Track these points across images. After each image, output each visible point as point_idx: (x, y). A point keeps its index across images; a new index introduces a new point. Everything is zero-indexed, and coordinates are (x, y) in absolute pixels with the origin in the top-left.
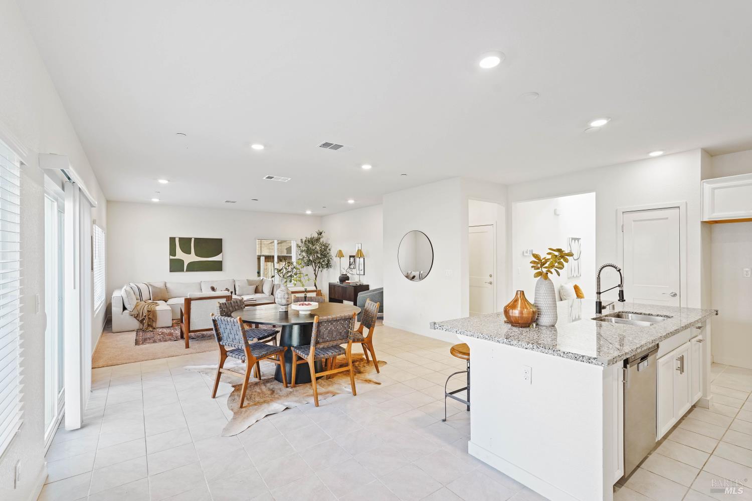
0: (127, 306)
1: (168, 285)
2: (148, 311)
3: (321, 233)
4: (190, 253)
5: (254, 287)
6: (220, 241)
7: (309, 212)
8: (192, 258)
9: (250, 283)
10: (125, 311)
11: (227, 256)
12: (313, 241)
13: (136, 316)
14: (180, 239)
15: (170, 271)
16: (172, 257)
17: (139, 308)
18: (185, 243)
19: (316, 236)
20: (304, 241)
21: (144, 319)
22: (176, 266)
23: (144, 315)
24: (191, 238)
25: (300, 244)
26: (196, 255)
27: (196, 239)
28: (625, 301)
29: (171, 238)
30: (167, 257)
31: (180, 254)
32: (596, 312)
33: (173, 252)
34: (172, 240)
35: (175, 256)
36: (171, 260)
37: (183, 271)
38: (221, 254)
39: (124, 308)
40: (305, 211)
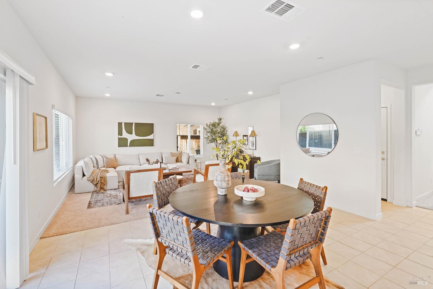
0: (85, 174)
1: (116, 156)
2: (101, 177)
3: (221, 119)
4: (132, 134)
5: (175, 158)
6: (152, 125)
7: (213, 104)
8: (133, 137)
9: (172, 155)
10: (85, 177)
11: (157, 136)
12: (214, 125)
13: (92, 180)
14: (125, 123)
15: (119, 147)
16: (120, 137)
17: (94, 175)
18: (129, 126)
19: (217, 121)
20: (208, 125)
21: (97, 183)
22: (122, 143)
23: (98, 180)
24: (133, 123)
25: (206, 127)
26: (136, 135)
27: (136, 124)
29: (119, 123)
30: (116, 137)
31: (125, 135)
33: (120, 133)
34: (120, 124)
35: (122, 135)
37: (127, 146)
38: (153, 134)
39: (84, 175)
40: (211, 103)
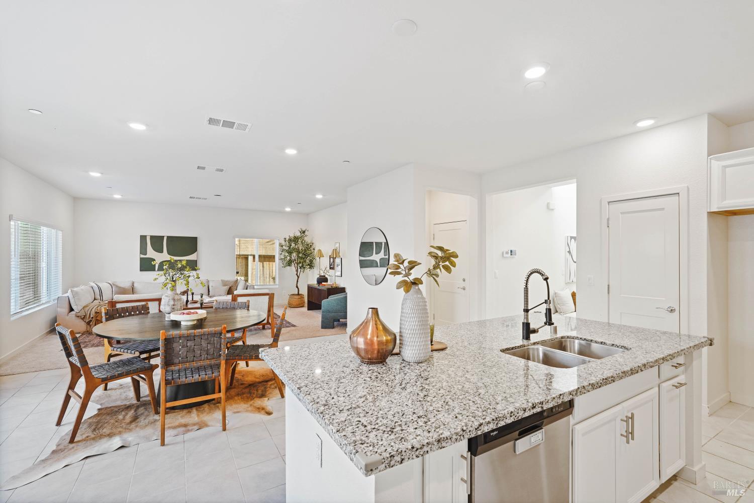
0: (74, 307)
1: (135, 285)
2: (96, 313)
3: (304, 232)
4: (162, 252)
5: (227, 288)
6: (195, 239)
7: (288, 209)
8: (165, 256)
9: (224, 283)
10: (73, 313)
11: (203, 255)
12: (295, 239)
13: (82, 317)
14: (152, 237)
15: (141, 270)
16: (143, 256)
17: (86, 309)
18: (157, 242)
19: (298, 234)
20: (287, 239)
21: (91, 321)
22: (146, 265)
23: (92, 316)
24: (164, 236)
25: (283, 243)
26: (169, 254)
27: (168, 237)
28: (553, 324)
30: (137, 257)
31: (151, 253)
32: (523, 338)
33: (143, 250)
34: (143, 238)
35: (146, 254)
36: (141, 259)
37: (154, 270)
38: (196, 253)
39: (71, 310)
40: (285, 208)
